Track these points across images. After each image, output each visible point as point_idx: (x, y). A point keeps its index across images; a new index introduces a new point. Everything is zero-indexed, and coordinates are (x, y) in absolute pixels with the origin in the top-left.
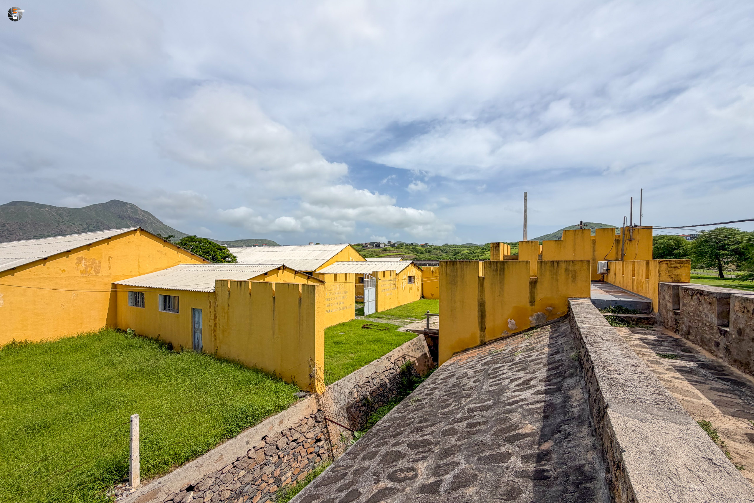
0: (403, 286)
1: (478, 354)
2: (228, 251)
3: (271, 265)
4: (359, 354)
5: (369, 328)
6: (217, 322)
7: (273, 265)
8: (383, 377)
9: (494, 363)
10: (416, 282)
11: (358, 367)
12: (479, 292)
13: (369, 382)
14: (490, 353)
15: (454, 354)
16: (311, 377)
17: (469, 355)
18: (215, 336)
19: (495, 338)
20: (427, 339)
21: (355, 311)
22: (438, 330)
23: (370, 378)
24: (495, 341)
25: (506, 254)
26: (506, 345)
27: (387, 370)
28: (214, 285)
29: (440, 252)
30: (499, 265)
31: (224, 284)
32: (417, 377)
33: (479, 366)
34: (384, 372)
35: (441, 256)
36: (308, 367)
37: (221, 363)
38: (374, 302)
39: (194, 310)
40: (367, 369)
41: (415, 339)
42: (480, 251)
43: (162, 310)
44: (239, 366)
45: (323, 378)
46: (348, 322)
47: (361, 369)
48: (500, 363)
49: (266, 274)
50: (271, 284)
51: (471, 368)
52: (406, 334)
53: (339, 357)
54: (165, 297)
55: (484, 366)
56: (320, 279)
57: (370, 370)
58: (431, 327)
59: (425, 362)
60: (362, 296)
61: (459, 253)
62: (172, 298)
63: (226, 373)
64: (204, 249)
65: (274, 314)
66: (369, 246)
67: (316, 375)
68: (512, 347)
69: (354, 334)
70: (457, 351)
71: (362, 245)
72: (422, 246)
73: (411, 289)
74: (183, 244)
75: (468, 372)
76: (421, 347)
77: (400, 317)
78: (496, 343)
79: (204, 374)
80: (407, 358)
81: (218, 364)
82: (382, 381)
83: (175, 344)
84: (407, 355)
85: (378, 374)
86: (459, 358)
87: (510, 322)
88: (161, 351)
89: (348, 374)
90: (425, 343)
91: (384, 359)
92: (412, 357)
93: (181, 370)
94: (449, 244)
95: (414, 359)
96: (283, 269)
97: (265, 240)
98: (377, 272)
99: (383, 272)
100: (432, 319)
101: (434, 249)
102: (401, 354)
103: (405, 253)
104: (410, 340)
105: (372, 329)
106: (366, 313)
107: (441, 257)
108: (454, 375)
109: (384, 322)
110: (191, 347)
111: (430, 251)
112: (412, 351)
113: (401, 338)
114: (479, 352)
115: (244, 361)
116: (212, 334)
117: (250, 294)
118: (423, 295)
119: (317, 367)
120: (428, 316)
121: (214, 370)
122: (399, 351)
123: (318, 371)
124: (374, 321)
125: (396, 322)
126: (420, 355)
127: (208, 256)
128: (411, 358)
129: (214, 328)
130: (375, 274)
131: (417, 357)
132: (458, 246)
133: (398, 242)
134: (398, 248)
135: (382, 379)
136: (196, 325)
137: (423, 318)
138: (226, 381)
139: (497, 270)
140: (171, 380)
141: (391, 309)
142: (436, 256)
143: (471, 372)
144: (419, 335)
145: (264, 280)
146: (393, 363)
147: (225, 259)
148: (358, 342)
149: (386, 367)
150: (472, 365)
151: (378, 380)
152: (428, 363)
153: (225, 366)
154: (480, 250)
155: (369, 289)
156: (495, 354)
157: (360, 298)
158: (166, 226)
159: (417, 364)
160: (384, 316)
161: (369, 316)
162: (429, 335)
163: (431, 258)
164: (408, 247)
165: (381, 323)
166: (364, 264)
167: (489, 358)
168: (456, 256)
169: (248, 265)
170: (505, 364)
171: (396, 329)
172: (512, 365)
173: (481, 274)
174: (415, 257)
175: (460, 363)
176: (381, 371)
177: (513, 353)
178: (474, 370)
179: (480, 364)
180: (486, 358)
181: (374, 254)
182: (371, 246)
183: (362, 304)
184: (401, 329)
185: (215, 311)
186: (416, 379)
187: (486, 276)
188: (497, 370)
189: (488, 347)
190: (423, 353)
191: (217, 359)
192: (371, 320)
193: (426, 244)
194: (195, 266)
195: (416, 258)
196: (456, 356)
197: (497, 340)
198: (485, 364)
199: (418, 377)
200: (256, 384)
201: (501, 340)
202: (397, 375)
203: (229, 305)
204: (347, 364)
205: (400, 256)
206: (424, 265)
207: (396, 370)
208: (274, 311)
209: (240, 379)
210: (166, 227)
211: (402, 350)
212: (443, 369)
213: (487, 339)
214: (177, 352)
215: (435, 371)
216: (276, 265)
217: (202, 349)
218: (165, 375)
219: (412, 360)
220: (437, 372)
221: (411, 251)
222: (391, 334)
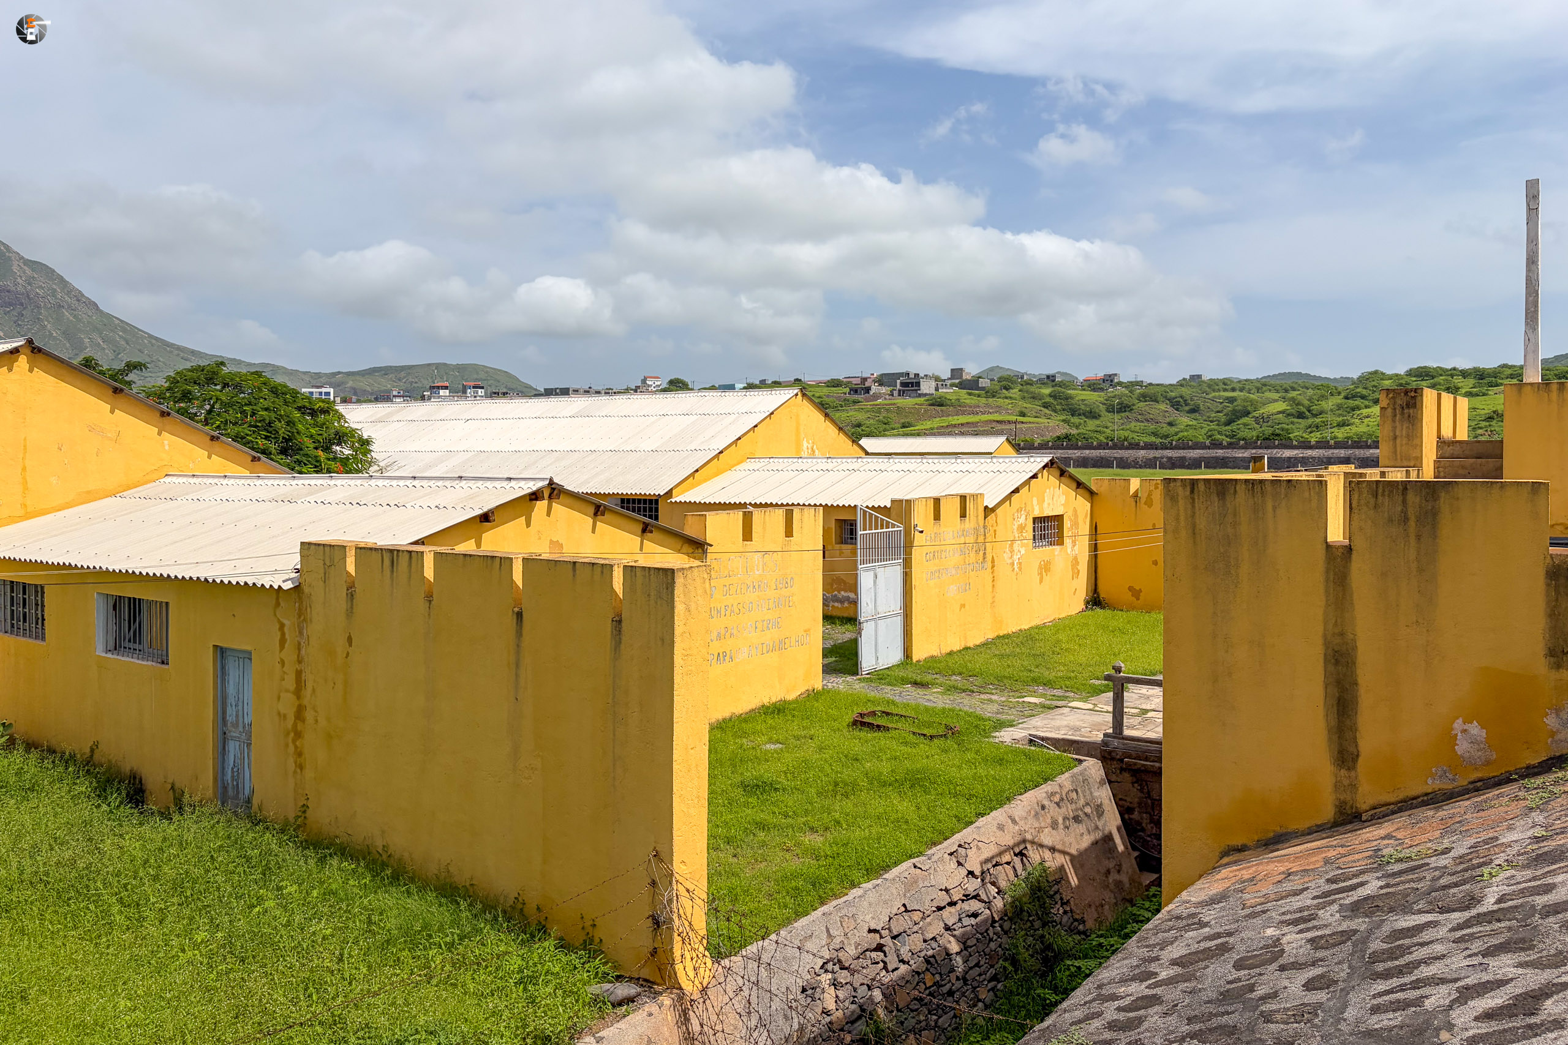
0: (1016, 557)
1: (1327, 861)
2: (341, 417)
3: (504, 484)
4: (843, 834)
5: (878, 726)
6: (305, 702)
7: (513, 483)
8: (935, 928)
9: (1391, 910)
10: (1067, 541)
11: (837, 889)
12: (1327, 605)
13: (880, 948)
14: (1378, 862)
15: (1225, 853)
16: (658, 923)
17: (1288, 865)
18: (300, 754)
19: (1401, 796)
20: (1113, 778)
21: (825, 656)
22: (1159, 743)
23: (885, 933)
24: (1400, 810)
25: (1447, 432)
26: (1446, 831)
27: (952, 904)
28: (295, 560)
29: (1170, 409)
30: (1413, 498)
31: (332, 559)
32: (1071, 931)
33: (1331, 917)
34: (940, 909)
35: (1171, 424)
36: (646, 889)
37: (322, 860)
38: (898, 621)
39: (221, 652)
40: (872, 896)
41: (1065, 779)
42: (1339, 407)
43: (108, 651)
44: (389, 872)
45: (703, 932)
46: (796, 701)
47: (849, 897)
48: (1420, 912)
49: (485, 518)
50: (505, 562)
51: (1295, 922)
52: (1027, 755)
53: (763, 844)
54: (117, 603)
55: (1351, 918)
56: (691, 530)
57: (886, 902)
58: (1132, 727)
59: (1108, 872)
60: (852, 595)
61: (1247, 414)
62: (144, 607)
63: (342, 900)
64: (253, 414)
65: (517, 676)
66: (875, 389)
67: (675, 917)
68: (1472, 841)
69: (821, 749)
70: (1238, 841)
71: (847, 384)
72: (1092, 385)
73: (1045, 567)
74: (178, 395)
75: (1284, 940)
76: (1088, 810)
77: (1001, 682)
78: (1401, 819)
79: (260, 900)
80: (1034, 855)
81: (312, 862)
82: (934, 945)
83: (153, 779)
84: (1033, 842)
85: (917, 916)
86: (1246, 874)
87: (1464, 731)
88: (104, 807)
89: (798, 915)
90: (1104, 795)
91: (941, 859)
92: (1053, 849)
93: (177, 886)
94: (1206, 377)
95: (1060, 860)
96: (550, 497)
97: (475, 368)
98: (908, 502)
99: (931, 503)
100: (1134, 696)
101: (1144, 397)
102: (1008, 840)
103: (1023, 414)
104: (1046, 780)
105: (893, 733)
106: (868, 661)
107: (1173, 430)
108: (1224, 949)
109: (940, 705)
110: (210, 793)
111: (1124, 408)
112: (1054, 825)
113: (1009, 773)
114: (1331, 853)
115: (406, 855)
116: (287, 745)
117: (429, 598)
118: (1095, 591)
119: (682, 891)
120: (1118, 685)
121: (295, 887)
122: (1001, 827)
123: (685, 901)
124: (897, 699)
125: (987, 705)
126: (1086, 841)
127: (266, 438)
128: (1047, 854)
129: (295, 725)
130: (901, 509)
131: (1074, 852)
132: (1244, 385)
133: (992, 369)
134: (991, 394)
135: (934, 939)
136: (229, 711)
137: (1097, 691)
138: (340, 929)
139: (1406, 520)
140: (142, 919)
141: (967, 648)
142: (1152, 427)
143: (1294, 942)
144: (1080, 761)
145: (478, 545)
146: (977, 873)
147: (327, 449)
148: (836, 784)
149: (947, 890)
150: (1301, 910)
151: (915, 942)
152: (1117, 877)
153: (336, 872)
154: (1338, 400)
155: (880, 571)
156: (1397, 867)
157: (841, 601)
158: (109, 316)
159: (1074, 881)
160: (941, 679)
161: (880, 677)
162: (1121, 760)
163: (1132, 435)
164: (1032, 389)
165: (927, 709)
166: (856, 466)
167: (1373, 886)
168: (1234, 426)
169: (416, 483)
170: (1440, 917)
171: (986, 733)
172: (1467, 924)
173: (1336, 533)
174: (1064, 430)
175: (1250, 898)
176: (928, 906)
177: (1473, 868)
178: (1309, 935)
179: (1336, 907)
180: (1362, 884)
181: (896, 420)
182: (884, 390)
183: (849, 626)
184: (1006, 736)
185: (300, 662)
186: (1067, 941)
187: (1359, 545)
188: (1407, 942)
189: (1372, 834)
190: (1098, 835)
191: (306, 844)
192: (888, 692)
193: (1109, 380)
194: (225, 481)
195: (1067, 437)
196: (1235, 862)
197: (1407, 804)
198: (1355, 909)
199: (1079, 933)
200: (451, 946)
201: (1425, 804)
202: (994, 921)
203: (350, 640)
204: (795, 876)
205: (999, 427)
206: (1102, 463)
207: (988, 904)
208: (517, 666)
209: (392, 923)
210: (109, 324)
211: (1014, 822)
212: (1178, 918)
213: (1366, 796)
214: (161, 814)
215: (1149, 925)
216: (522, 484)
217: (249, 801)
218: (121, 901)
219: (1054, 862)
220: (1157, 930)
221: (1046, 406)
222: (969, 756)
